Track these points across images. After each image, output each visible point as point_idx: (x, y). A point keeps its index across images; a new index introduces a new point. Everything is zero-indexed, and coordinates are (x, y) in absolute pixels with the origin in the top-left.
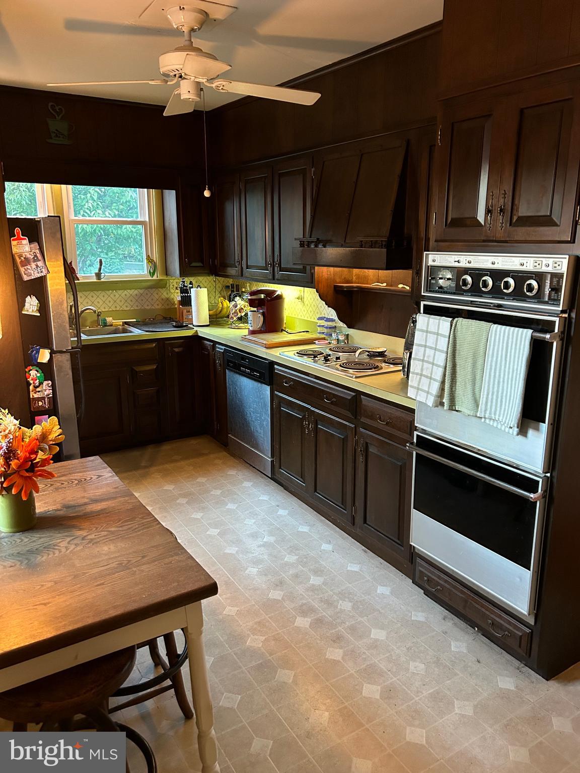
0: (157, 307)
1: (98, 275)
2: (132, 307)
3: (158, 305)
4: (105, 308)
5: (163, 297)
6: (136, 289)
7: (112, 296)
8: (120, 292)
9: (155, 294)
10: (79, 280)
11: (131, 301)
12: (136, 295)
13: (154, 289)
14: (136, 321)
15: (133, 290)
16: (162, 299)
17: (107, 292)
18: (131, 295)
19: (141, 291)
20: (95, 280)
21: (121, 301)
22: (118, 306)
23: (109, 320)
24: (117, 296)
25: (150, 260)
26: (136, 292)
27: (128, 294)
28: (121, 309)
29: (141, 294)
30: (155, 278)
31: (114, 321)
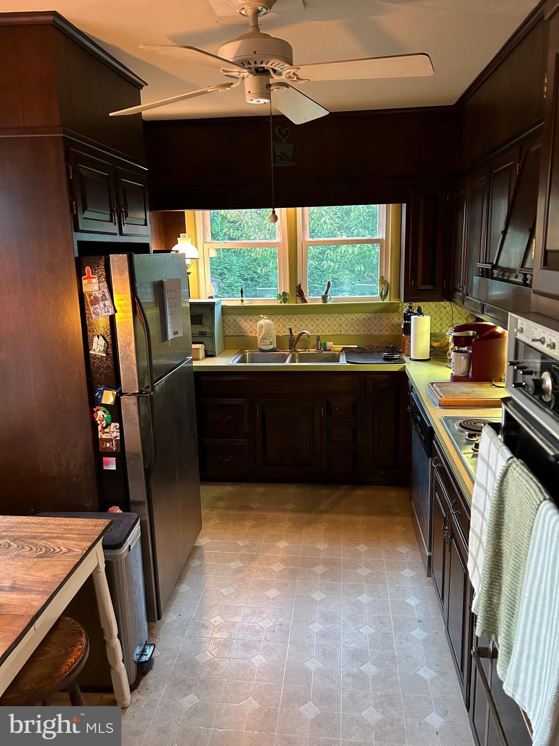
0: (386, 333)
1: (324, 298)
2: (358, 331)
3: (387, 331)
4: (329, 332)
5: (394, 322)
6: (363, 313)
7: (338, 319)
8: (346, 316)
9: (384, 319)
10: (306, 302)
11: (358, 325)
12: (364, 319)
13: (384, 314)
14: (357, 348)
15: (360, 314)
16: (393, 325)
17: (333, 315)
18: (358, 319)
19: (369, 315)
20: (321, 303)
21: (347, 325)
22: (343, 330)
23: (329, 344)
24: (343, 319)
25: (383, 281)
26: (364, 316)
27: (354, 317)
28: (346, 333)
29: (370, 319)
30: (387, 301)
31: (334, 346)
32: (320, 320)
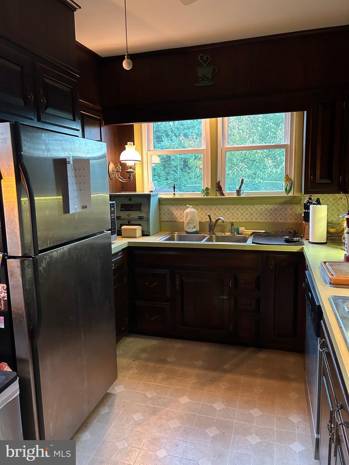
0: (290, 221)
1: (238, 192)
2: (266, 219)
3: (291, 219)
4: (242, 219)
5: (297, 212)
6: (271, 204)
7: (249, 209)
8: (256, 206)
9: (289, 210)
10: (224, 195)
11: (266, 214)
12: (271, 209)
13: (288, 205)
14: (265, 232)
15: (268, 205)
16: (296, 214)
17: (246, 206)
18: (266, 209)
19: (276, 206)
20: (236, 196)
21: (257, 214)
22: (253, 218)
23: (242, 229)
24: (254, 209)
25: (288, 178)
26: (271, 207)
27: (263, 208)
28: (256, 221)
29: (276, 209)
30: (291, 194)
31: (246, 231)
32: (235, 209)
